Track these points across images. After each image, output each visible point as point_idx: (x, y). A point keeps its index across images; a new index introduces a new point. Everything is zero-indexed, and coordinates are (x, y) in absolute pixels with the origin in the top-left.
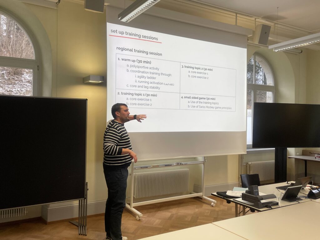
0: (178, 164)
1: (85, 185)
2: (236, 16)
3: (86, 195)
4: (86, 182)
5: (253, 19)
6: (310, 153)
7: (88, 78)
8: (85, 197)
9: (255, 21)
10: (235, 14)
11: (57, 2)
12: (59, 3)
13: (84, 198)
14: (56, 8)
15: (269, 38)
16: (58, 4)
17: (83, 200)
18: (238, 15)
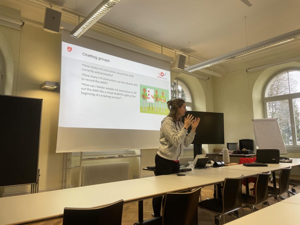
0: (120, 156)
1: (37, 171)
2: (162, 48)
3: (38, 180)
4: (39, 169)
5: (174, 51)
6: (219, 150)
7: (45, 83)
8: (37, 182)
9: (175, 53)
10: (161, 47)
11: (22, 25)
12: (23, 25)
13: (35, 183)
14: (20, 29)
15: (185, 65)
16: (22, 27)
17: (35, 185)
18: (163, 48)
